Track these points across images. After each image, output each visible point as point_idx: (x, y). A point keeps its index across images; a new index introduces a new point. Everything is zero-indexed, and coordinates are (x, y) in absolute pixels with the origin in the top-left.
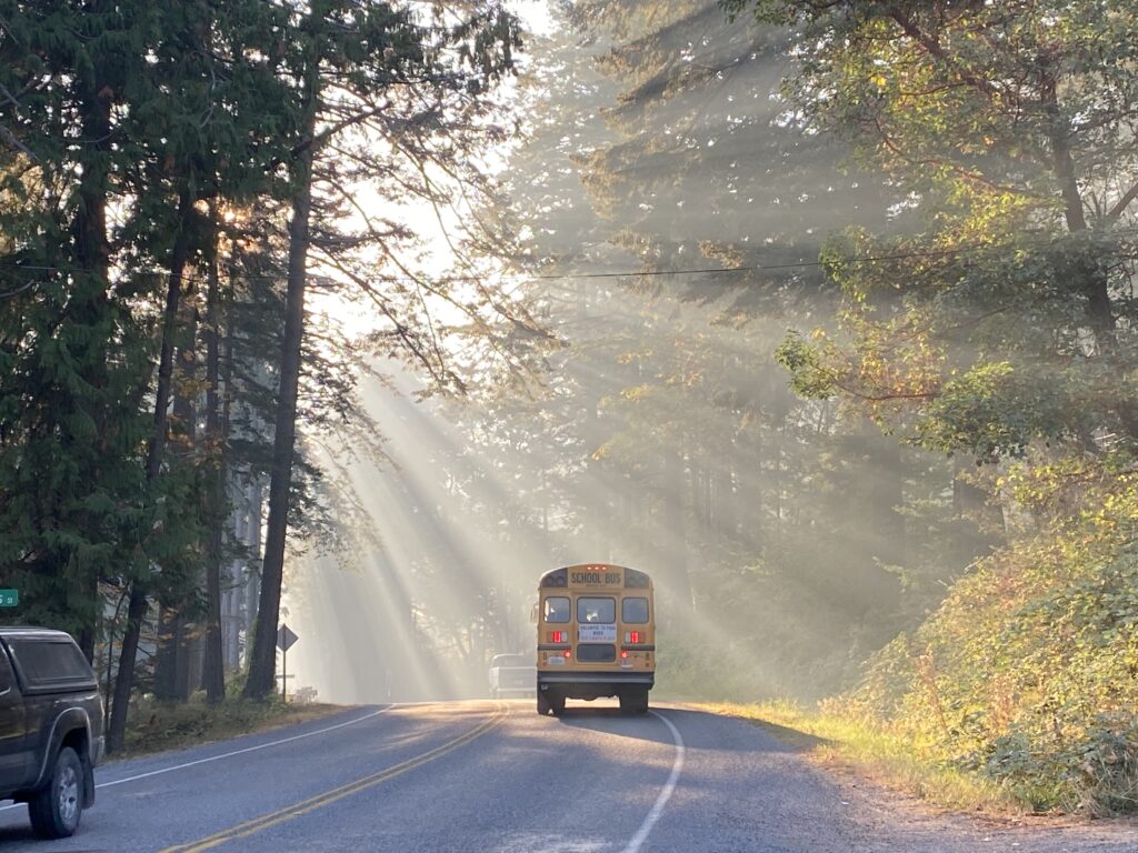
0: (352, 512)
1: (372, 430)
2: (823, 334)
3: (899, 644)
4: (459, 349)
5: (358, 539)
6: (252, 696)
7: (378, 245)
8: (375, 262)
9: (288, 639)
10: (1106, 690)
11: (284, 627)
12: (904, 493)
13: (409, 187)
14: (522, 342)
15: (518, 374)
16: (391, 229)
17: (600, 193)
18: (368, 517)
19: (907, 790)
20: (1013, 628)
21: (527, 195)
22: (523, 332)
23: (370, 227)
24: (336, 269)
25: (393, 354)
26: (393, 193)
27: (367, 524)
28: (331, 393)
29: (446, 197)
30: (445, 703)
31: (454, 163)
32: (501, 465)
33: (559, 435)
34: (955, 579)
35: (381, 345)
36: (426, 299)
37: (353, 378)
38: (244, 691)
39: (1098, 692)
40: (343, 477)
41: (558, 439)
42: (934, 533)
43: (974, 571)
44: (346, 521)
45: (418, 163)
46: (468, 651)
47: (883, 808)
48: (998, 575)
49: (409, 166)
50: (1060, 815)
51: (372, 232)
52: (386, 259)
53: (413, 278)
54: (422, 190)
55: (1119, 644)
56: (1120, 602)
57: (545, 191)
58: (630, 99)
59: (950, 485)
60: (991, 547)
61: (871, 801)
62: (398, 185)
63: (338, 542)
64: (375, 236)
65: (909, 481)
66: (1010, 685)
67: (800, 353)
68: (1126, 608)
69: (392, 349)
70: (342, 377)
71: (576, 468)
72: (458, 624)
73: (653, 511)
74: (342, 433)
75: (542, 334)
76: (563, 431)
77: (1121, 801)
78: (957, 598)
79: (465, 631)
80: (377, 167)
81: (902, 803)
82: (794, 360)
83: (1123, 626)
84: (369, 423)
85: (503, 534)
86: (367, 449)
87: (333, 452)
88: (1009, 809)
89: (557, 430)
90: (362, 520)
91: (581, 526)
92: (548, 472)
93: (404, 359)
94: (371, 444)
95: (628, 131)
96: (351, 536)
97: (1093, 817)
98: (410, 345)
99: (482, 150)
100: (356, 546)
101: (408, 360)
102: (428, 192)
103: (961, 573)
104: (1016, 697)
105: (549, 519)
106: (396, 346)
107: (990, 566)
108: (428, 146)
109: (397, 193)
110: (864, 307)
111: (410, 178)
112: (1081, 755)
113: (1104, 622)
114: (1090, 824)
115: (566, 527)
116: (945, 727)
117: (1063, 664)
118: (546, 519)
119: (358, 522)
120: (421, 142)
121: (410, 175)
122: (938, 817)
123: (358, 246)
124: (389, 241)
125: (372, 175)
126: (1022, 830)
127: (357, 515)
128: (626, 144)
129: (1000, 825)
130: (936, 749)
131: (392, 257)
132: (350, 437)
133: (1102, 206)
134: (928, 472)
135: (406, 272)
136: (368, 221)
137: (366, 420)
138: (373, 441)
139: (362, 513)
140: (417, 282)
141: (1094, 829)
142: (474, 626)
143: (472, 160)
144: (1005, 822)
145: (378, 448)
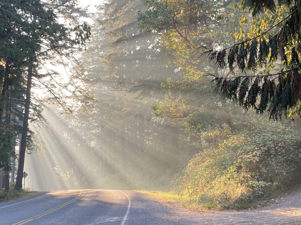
0: (40, 142)
1: (46, 122)
2: (162, 103)
4: (69, 102)
5: (42, 149)
6: (16, 189)
7: (50, 76)
8: (49, 80)
9: (25, 175)
10: (223, 183)
11: (24, 172)
12: (179, 138)
13: (58, 62)
14: (87, 101)
15: (85, 109)
16: (53, 72)
17: (107, 65)
18: (44, 144)
19: (182, 206)
20: (204, 170)
21: (86, 63)
22: (86, 98)
23: (48, 72)
24: (39, 82)
25: (53, 103)
26: (53, 63)
27: (44, 146)
28: (36, 113)
29: (67, 64)
30: (64, 191)
31: (70, 57)
32: (78, 130)
33: (93, 123)
34: (191, 159)
35: (50, 101)
36: (62, 90)
37: (42, 109)
38: (14, 188)
39: (222, 184)
40: (38, 134)
41: (93, 124)
42: (186, 147)
43: (195, 157)
44: (39, 145)
45: (60, 56)
46: (69, 177)
47: (177, 210)
48: (200, 158)
49: (58, 57)
50: (214, 210)
51: (49, 73)
52: (52, 80)
53: (59, 85)
54: (61, 63)
55: (226, 173)
56: (227, 164)
57: (91, 63)
58: (114, 43)
59: (189, 136)
60: (199, 151)
61: (174, 208)
62: (55, 61)
63: (36, 150)
64: (49, 74)
65: (180, 135)
66: (203, 183)
67: (157, 107)
68: (228, 165)
69: (53, 102)
70: (40, 109)
71: (98, 131)
72: (66, 171)
73: (117, 142)
74: (38, 122)
75: (92, 99)
76: (95, 122)
77: (226, 207)
78: (192, 163)
79: (68, 172)
80: (49, 57)
81: (181, 208)
82: (155, 108)
83: (227, 169)
84: (45, 120)
85: (79, 148)
86: (44, 126)
87: (35, 127)
88: (203, 209)
89: (93, 121)
90: (43, 144)
91: (99, 146)
92: (90, 132)
93: (56, 104)
94: (45, 125)
95: (113, 50)
96: (39, 149)
97: (221, 210)
98: (58, 101)
99: (76, 53)
100: (41, 151)
101: (57, 105)
102: (62, 63)
103: (192, 157)
104: (205, 185)
105: (91, 144)
106: (54, 101)
107: (199, 156)
108: (63, 52)
109: (55, 63)
110: (171, 97)
111: (58, 60)
112: (218, 197)
113: (224, 168)
114: (220, 211)
115: (95, 146)
116: (189, 192)
117: (215, 178)
118: (90, 144)
119: (42, 145)
120: (61, 51)
121: (58, 59)
122: (188, 211)
123: (45, 77)
124: (53, 76)
125: (49, 59)
126: (206, 213)
127: (41, 143)
128: (112, 54)
129: (201, 212)
130: (187, 198)
131: (54, 79)
132: (40, 123)
133: (223, 75)
134: (184, 133)
135: (57, 83)
136: (47, 70)
137: (44, 119)
138: (46, 124)
139: (42, 143)
140: (60, 86)
141: (221, 212)
142: (71, 171)
143: (73, 55)
144: (202, 211)
145: (47, 126)
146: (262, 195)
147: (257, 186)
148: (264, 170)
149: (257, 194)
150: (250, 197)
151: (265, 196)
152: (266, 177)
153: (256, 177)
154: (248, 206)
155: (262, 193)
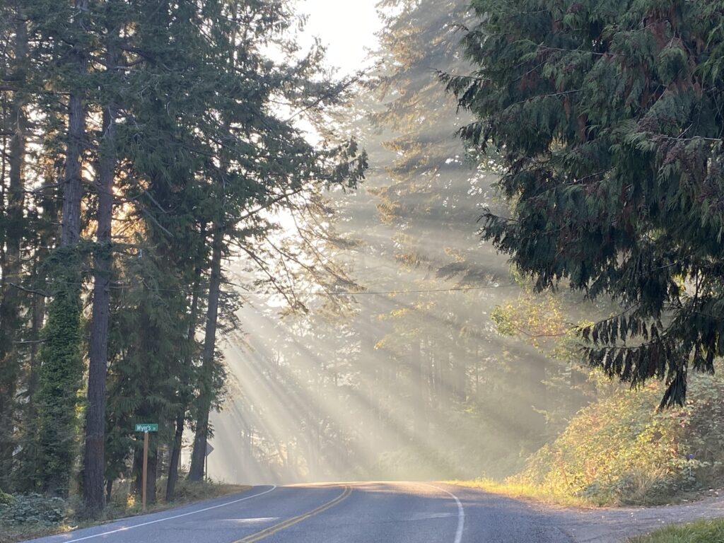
3: (545, 449)
9: (209, 449)
14: (341, 287)
16: (267, 225)
22: (340, 282)
25: (268, 292)
28: (227, 311)
34: (572, 417)
35: (260, 287)
37: (240, 304)
41: (344, 333)
43: (581, 413)
48: (592, 416)
50: (608, 506)
53: (279, 251)
58: (403, 166)
60: (589, 402)
66: (594, 464)
67: (501, 316)
69: (267, 289)
70: (234, 303)
71: (355, 350)
75: (351, 283)
76: (347, 328)
77: (629, 501)
78: (573, 427)
82: (498, 318)
86: (235, 339)
88: (590, 505)
94: (237, 336)
95: (400, 179)
97: (619, 506)
98: (277, 287)
101: (275, 295)
103: (574, 414)
104: (596, 468)
106: (269, 287)
107: (588, 411)
112: (617, 486)
115: (350, 384)
116: (567, 483)
130: (564, 493)
131: (268, 240)
135: (275, 247)
138: (239, 335)
140: (281, 253)
141: (619, 509)
144: (589, 509)
146: (694, 483)
147: (684, 468)
148: (700, 440)
149: (683, 482)
150: (671, 486)
151: (698, 485)
152: (703, 453)
153: (685, 453)
154: (666, 501)
155: (694, 479)
